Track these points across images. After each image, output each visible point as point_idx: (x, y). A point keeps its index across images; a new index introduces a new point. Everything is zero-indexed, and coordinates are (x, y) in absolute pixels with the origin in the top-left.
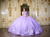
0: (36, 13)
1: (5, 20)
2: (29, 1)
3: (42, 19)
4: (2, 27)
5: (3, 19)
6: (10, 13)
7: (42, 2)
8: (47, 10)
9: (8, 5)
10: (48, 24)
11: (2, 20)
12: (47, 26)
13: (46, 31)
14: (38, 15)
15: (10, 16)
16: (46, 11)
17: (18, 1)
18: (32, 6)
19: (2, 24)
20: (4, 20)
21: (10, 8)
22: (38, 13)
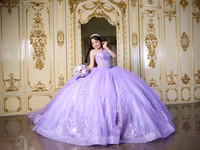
0: (145, 52)
1: (16, 84)
2: (115, 6)
3: (169, 79)
4: (7, 111)
5: (12, 80)
6: (39, 53)
7: (169, 8)
8: (191, 42)
9: (31, 22)
10: (193, 101)
11: (8, 85)
12: (189, 105)
13: (186, 126)
14: (152, 64)
15: (40, 66)
16: (185, 47)
17: (71, 4)
18: (127, 25)
19: (5, 99)
20: (12, 84)
21: (40, 34)
22: (152, 54)
